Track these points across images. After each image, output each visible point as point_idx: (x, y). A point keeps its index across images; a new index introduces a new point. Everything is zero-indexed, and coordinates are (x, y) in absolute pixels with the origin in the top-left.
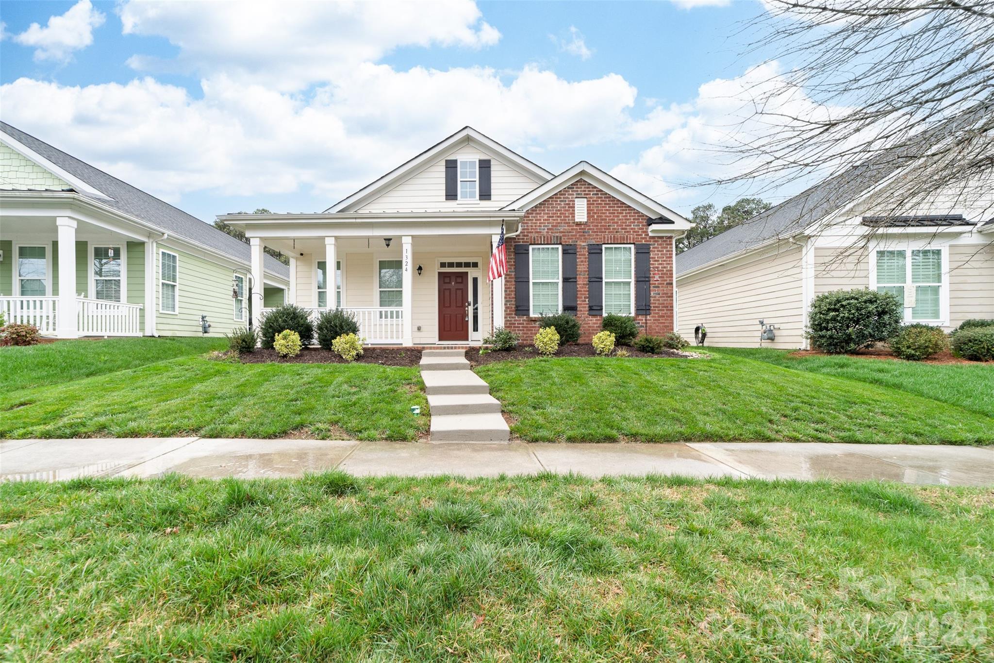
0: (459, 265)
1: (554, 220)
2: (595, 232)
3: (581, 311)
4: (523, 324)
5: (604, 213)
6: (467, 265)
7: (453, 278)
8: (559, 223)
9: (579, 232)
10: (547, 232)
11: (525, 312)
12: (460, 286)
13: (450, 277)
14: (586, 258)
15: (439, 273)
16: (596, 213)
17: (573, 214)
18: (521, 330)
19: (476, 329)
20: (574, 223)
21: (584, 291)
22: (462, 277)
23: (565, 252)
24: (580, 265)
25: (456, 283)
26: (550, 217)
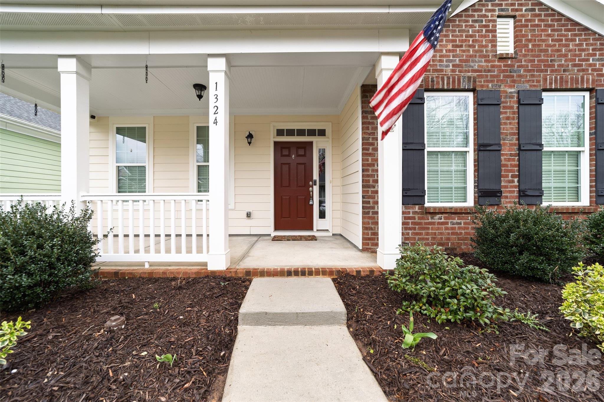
0: (301, 133)
1: (464, 51)
2: (529, 71)
3: (506, 197)
4: (414, 218)
5: (544, 41)
6: (312, 133)
7: (293, 150)
8: (471, 56)
9: (503, 71)
10: (453, 71)
11: (416, 200)
12: (301, 160)
13: (289, 148)
14: (514, 113)
15: (276, 143)
16: (530, 41)
17: (494, 42)
18: (410, 229)
19: (322, 215)
20: (496, 56)
21: (512, 166)
22: (305, 148)
23: (478, 104)
24: (505, 124)
25: (298, 156)
26: (457, 46)
